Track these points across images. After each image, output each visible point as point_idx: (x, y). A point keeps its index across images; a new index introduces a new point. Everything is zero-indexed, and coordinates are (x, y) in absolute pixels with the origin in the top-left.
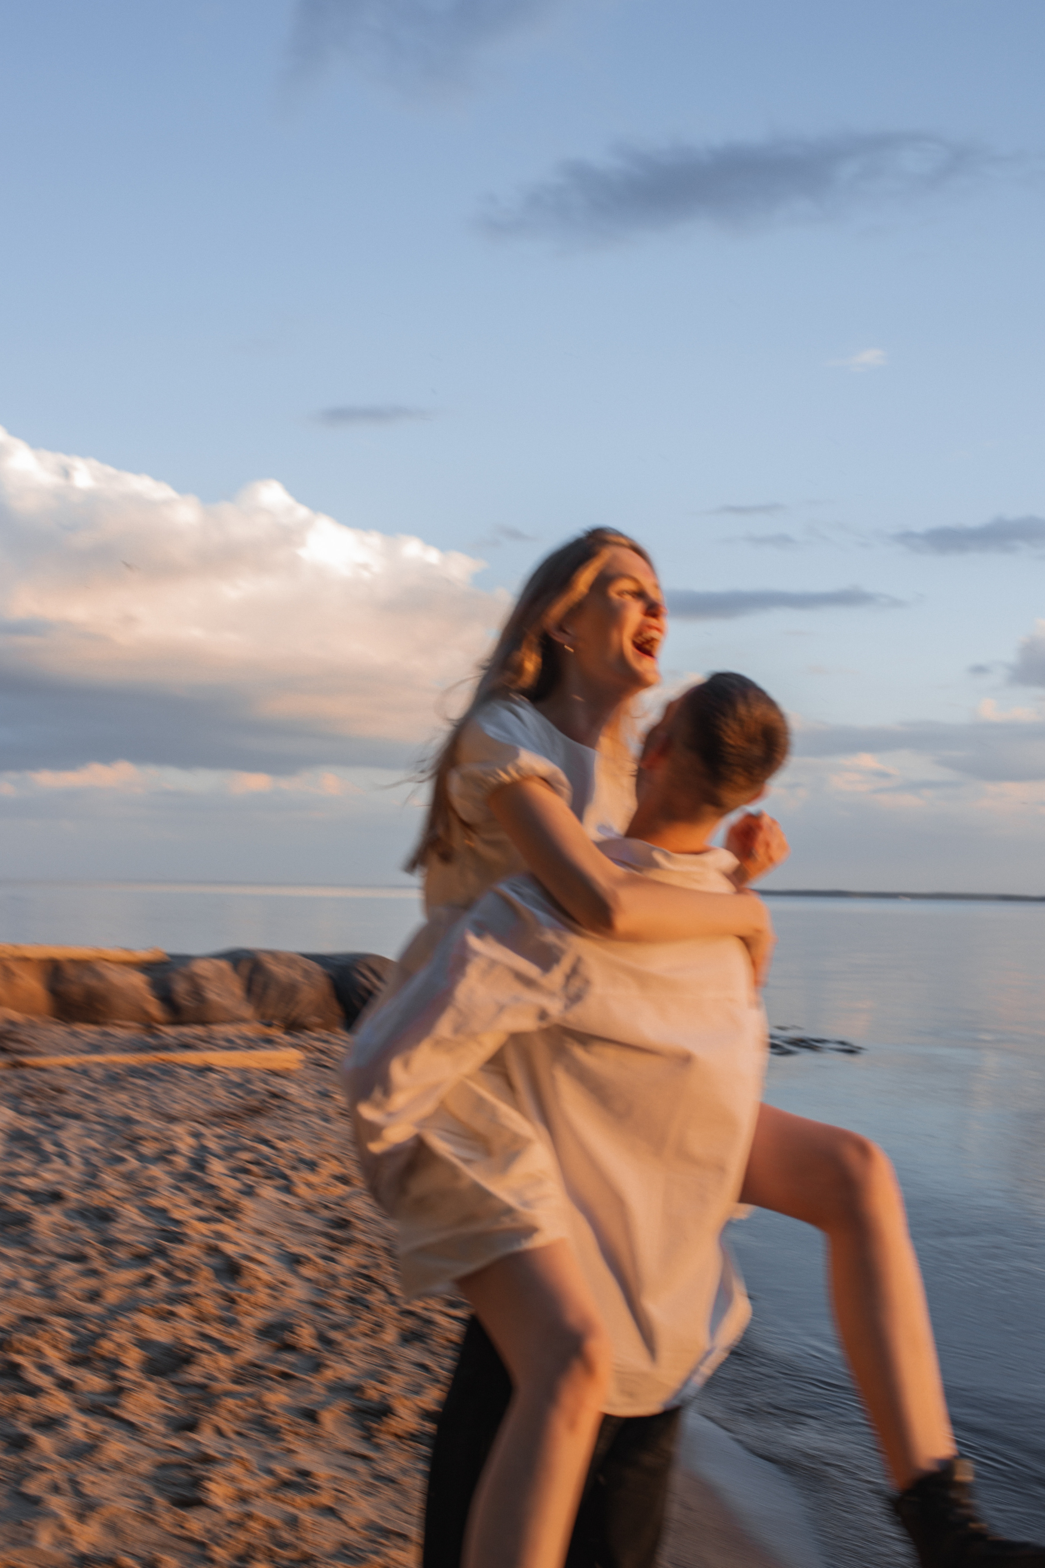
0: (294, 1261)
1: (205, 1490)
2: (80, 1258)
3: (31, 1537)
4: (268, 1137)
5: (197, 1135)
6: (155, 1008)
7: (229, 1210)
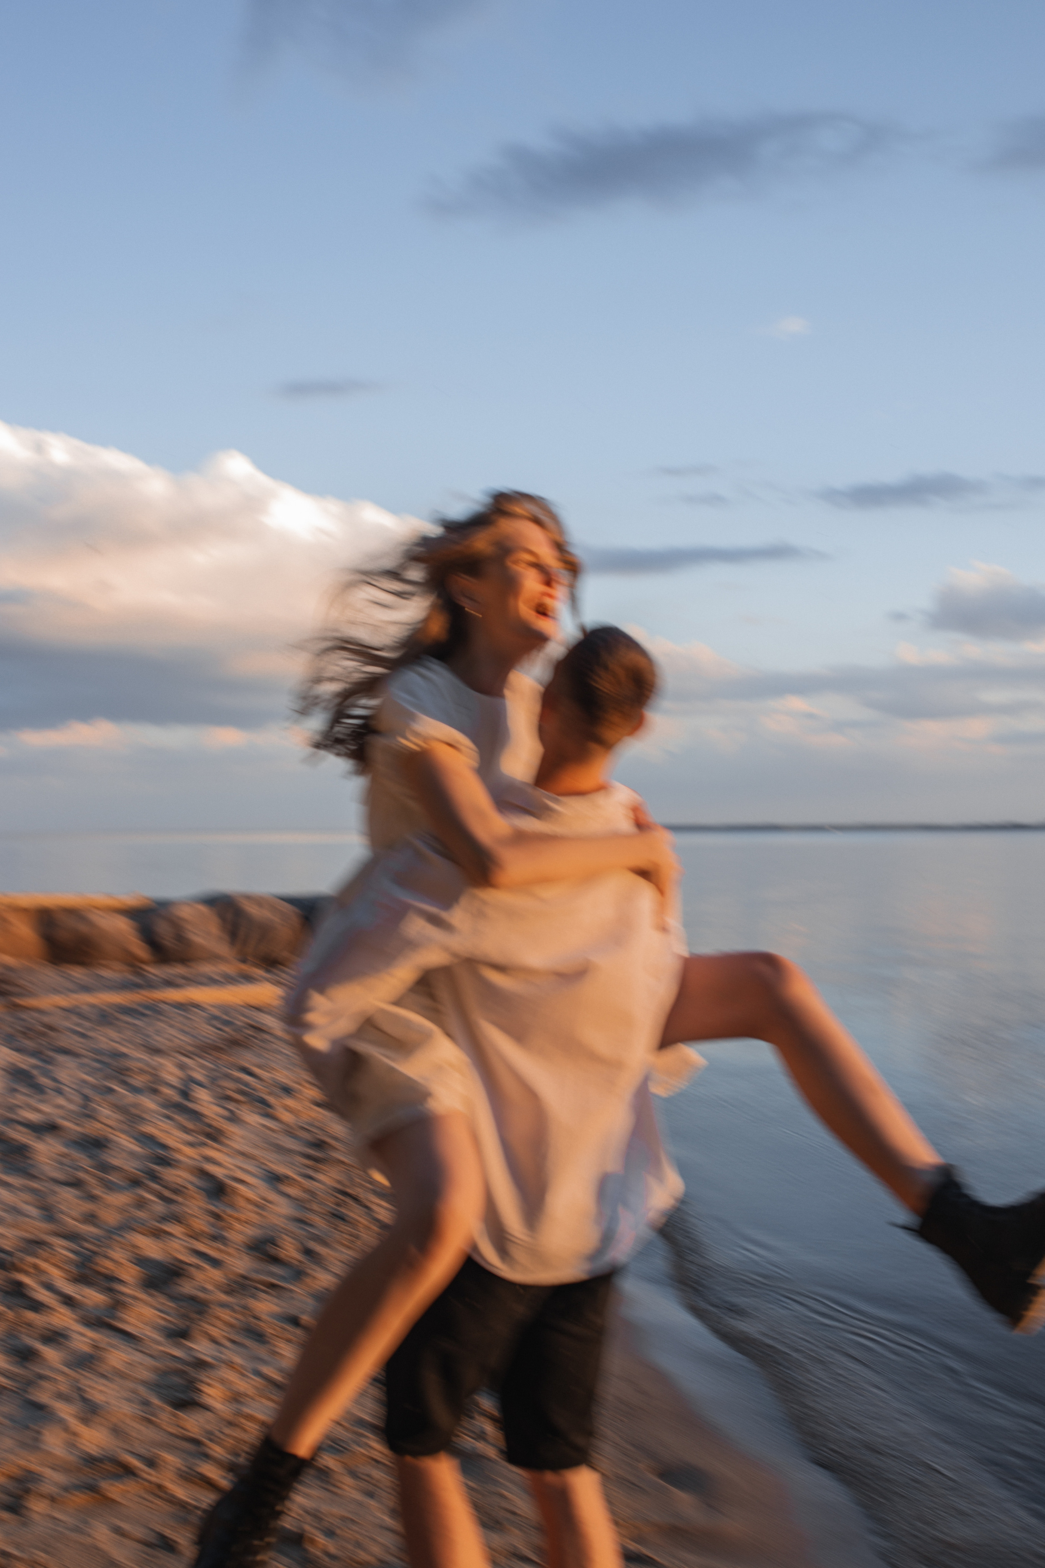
0: (275, 1179)
1: (199, 1392)
2: (76, 1184)
3: (36, 1440)
4: (247, 1065)
5: (182, 1067)
6: (140, 949)
7: (214, 1135)
